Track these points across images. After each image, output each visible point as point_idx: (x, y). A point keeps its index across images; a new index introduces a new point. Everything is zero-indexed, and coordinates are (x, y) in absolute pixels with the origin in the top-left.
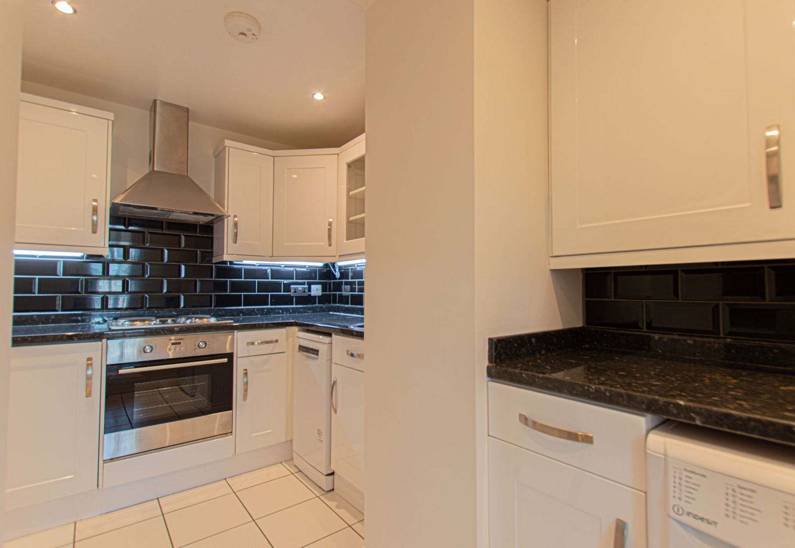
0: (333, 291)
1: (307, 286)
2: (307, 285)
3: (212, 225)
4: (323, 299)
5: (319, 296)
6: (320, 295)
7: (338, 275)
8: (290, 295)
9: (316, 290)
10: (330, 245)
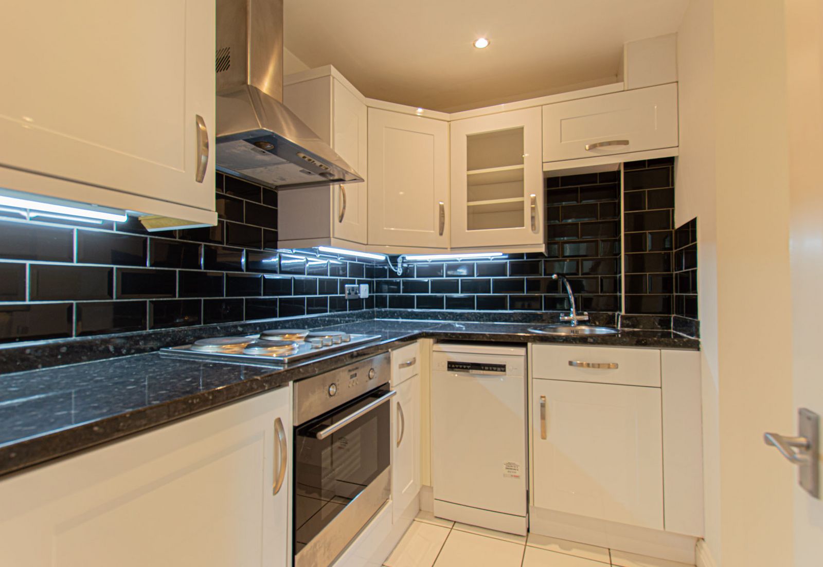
0: (376, 292)
1: (357, 286)
2: (358, 284)
3: (276, 191)
4: (370, 302)
5: (366, 299)
6: (367, 297)
7: (400, 271)
8: (344, 297)
9: (364, 292)
10: (441, 234)
